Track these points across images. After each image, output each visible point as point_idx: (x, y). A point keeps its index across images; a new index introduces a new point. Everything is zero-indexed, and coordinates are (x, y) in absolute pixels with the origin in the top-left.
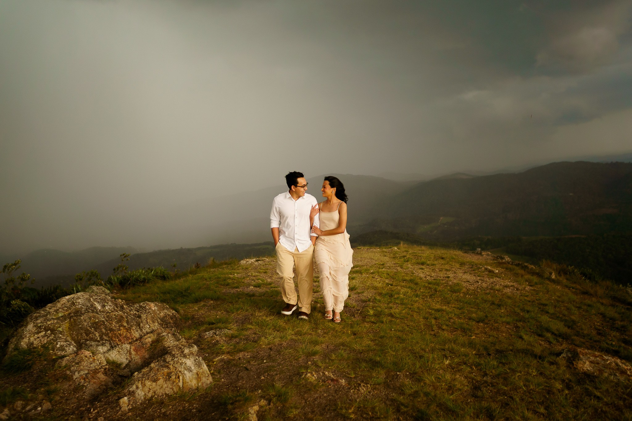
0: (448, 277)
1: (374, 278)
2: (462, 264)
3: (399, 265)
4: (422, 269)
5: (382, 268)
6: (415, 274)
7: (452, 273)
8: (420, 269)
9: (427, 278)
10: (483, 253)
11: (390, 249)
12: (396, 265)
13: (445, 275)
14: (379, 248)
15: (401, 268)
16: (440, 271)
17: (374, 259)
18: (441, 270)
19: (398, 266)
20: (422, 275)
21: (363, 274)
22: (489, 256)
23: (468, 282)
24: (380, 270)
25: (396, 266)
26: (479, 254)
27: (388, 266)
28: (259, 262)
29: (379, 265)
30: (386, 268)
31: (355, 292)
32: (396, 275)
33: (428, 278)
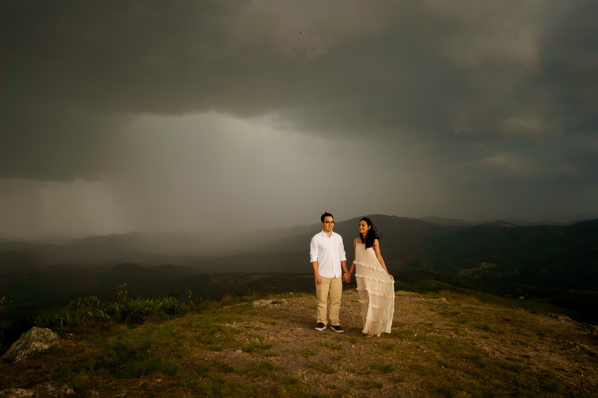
0: (528, 357)
1: (419, 348)
2: (541, 334)
3: (453, 328)
4: (486, 338)
5: (430, 332)
6: (476, 346)
7: (532, 350)
8: (483, 337)
9: (496, 355)
10: (560, 318)
11: (437, 300)
12: (448, 327)
13: (522, 353)
14: (424, 297)
15: (456, 333)
16: (512, 343)
17: (418, 315)
18: (514, 342)
19: (452, 330)
20: (487, 349)
21: (404, 340)
22: (569, 322)
23: (563, 370)
24: (428, 335)
25: (449, 330)
26: (553, 317)
27: (438, 328)
28: (275, 305)
29: (425, 325)
30: (435, 332)
31: (390, 375)
32: (450, 345)
33: (498, 354)
